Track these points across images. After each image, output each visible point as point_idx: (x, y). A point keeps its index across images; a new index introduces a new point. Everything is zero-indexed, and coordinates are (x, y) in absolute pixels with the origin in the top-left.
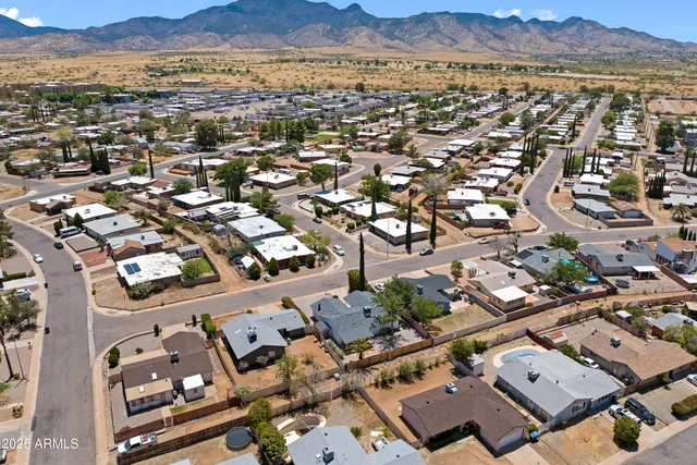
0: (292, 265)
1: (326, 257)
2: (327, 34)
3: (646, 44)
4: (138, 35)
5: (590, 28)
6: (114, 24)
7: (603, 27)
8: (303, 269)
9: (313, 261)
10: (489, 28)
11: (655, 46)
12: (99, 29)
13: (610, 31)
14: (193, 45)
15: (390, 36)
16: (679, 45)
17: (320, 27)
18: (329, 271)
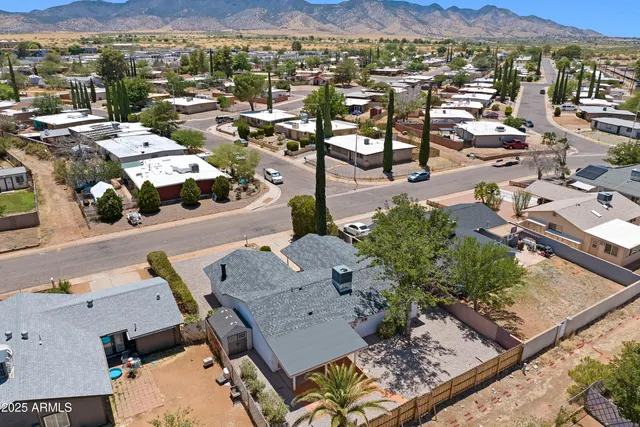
0: (187, 195)
1: (251, 186)
2: (264, 18)
3: (552, 30)
4: (81, 17)
5: (502, 15)
6: (57, 7)
7: (514, 15)
8: (207, 204)
9: (226, 190)
10: (414, 14)
11: (560, 31)
12: (43, 12)
13: (521, 18)
14: (135, 27)
15: (323, 20)
16: (581, 32)
17: (257, 11)
18: (255, 206)
